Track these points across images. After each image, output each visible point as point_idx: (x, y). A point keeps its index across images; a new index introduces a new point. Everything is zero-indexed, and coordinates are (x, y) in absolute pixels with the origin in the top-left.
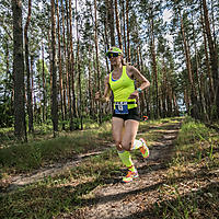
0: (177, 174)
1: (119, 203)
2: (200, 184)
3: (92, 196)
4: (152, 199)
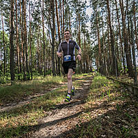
0: (90, 106)
1: (54, 127)
2: (103, 111)
4: (75, 122)
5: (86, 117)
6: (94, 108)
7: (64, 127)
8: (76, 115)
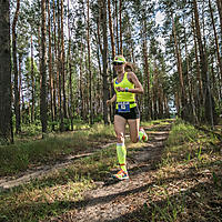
0: (166, 175)
1: (109, 205)
2: (188, 185)
3: (82, 199)
5: (160, 193)
6: (173, 178)
7: (123, 207)
8: (143, 189)
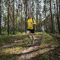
3: (20, 53)
